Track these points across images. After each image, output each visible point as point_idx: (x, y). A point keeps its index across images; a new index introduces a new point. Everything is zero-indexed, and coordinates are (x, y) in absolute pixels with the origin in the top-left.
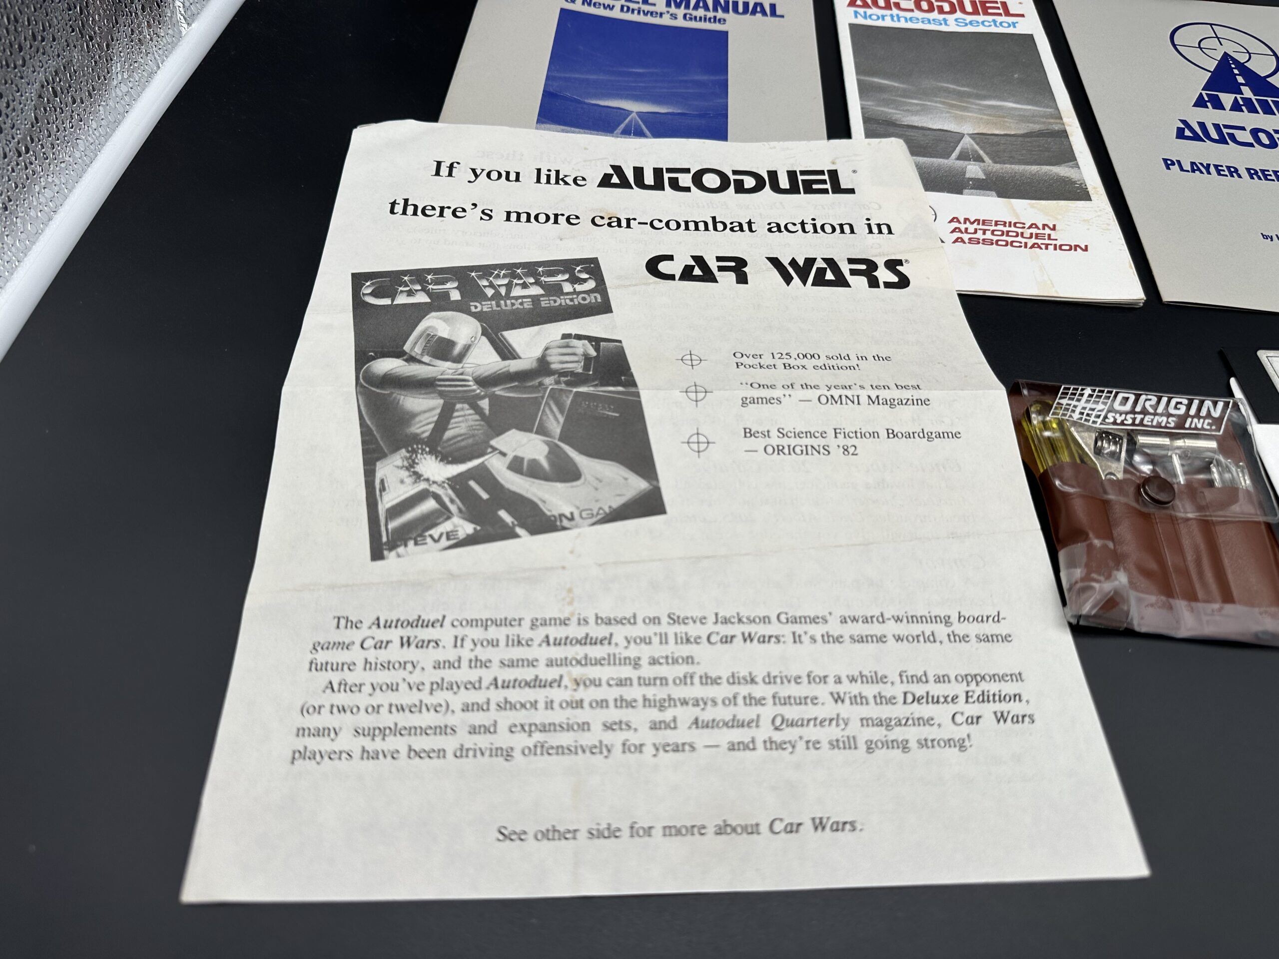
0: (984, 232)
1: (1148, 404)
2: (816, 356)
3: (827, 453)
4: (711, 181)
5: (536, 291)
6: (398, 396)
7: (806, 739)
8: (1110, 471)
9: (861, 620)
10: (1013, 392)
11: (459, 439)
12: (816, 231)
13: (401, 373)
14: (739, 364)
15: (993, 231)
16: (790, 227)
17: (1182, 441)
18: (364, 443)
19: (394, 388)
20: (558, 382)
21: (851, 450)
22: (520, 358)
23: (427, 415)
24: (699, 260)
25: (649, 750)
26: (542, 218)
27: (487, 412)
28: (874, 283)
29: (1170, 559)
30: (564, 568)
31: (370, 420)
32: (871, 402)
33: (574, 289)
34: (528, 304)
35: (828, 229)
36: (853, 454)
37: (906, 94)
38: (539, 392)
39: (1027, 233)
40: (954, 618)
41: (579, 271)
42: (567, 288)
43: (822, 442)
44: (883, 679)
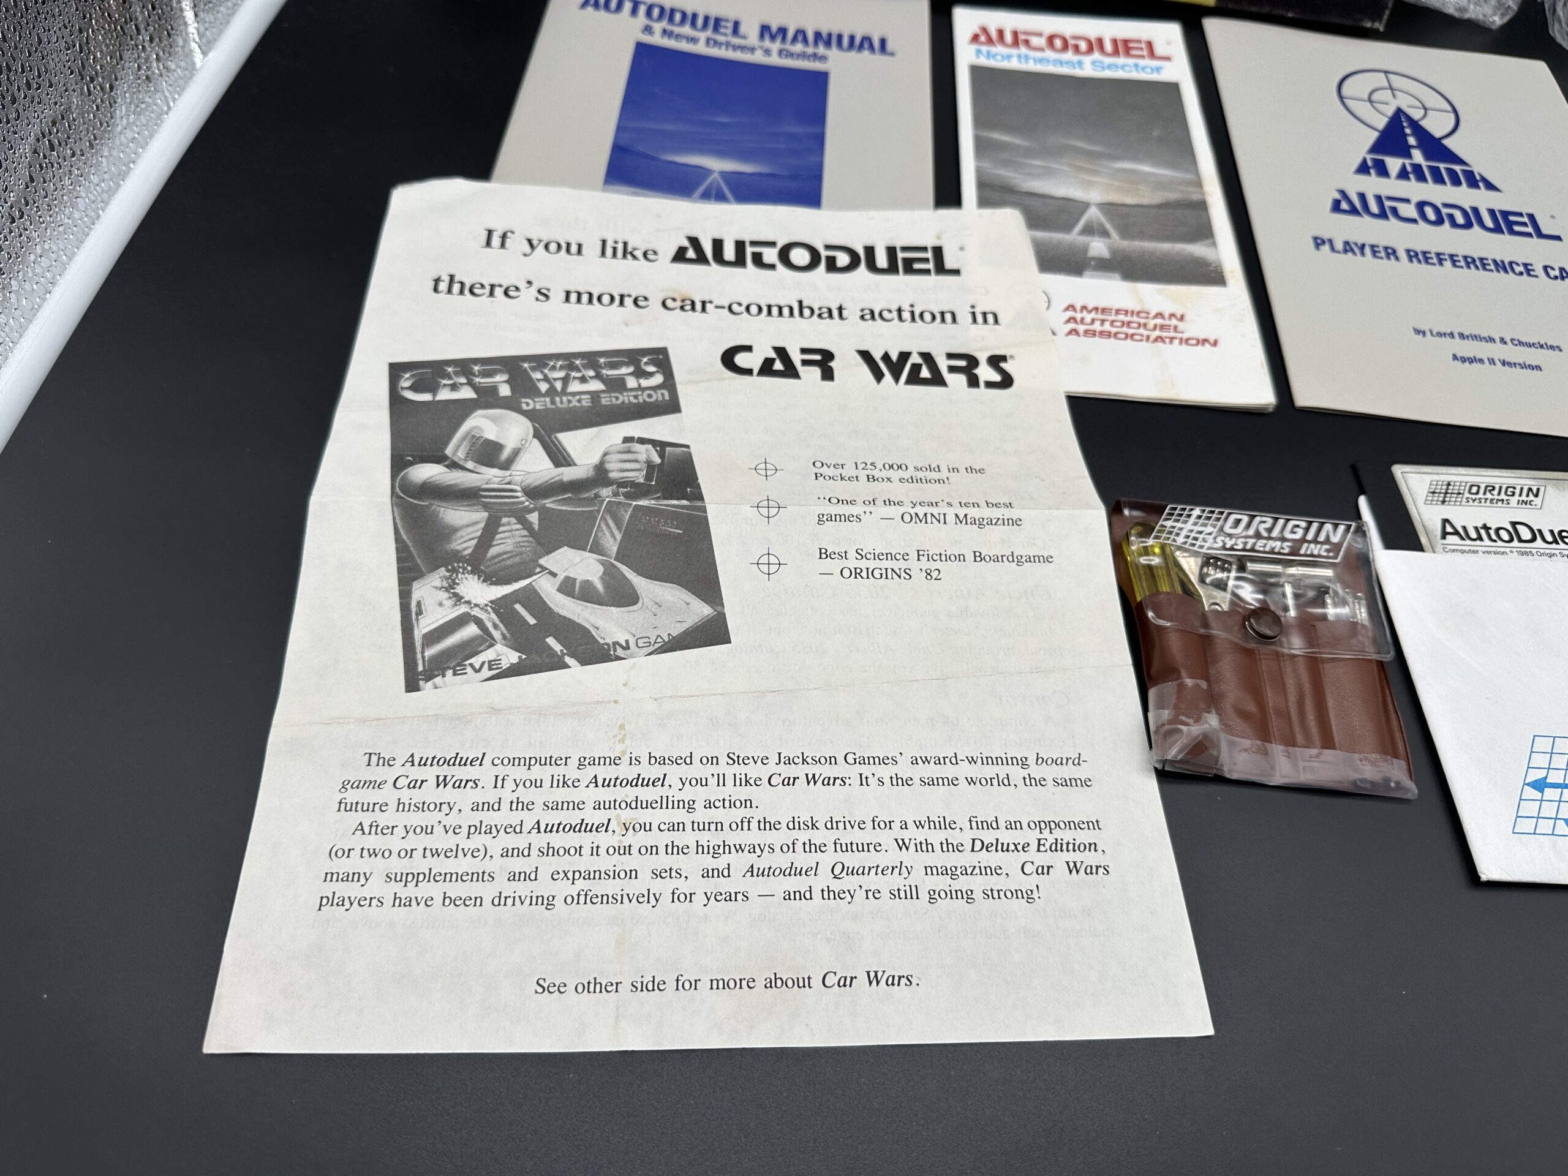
0: (1103, 321)
1: (1263, 526)
2: (904, 467)
3: (908, 577)
4: (800, 257)
5: (596, 386)
6: (438, 508)
7: (864, 888)
8: (1213, 601)
9: (933, 760)
10: (1114, 510)
11: (505, 556)
12: (913, 319)
13: (440, 482)
14: (819, 475)
15: (1112, 322)
16: (886, 314)
17: (1295, 568)
18: (399, 560)
19: (434, 498)
20: (616, 494)
21: (935, 574)
22: (575, 465)
23: (470, 529)
24: (781, 352)
25: (699, 899)
26: (606, 299)
27: (536, 527)
28: (973, 382)
29: (1272, 699)
30: (616, 702)
31: (407, 534)
32: (958, 521)
33: (639, 385)
34: (586, 402)
35: (928, 317)
36: (936, 579)
37: (1029, 153)
38: (594, 505)
39: (1151, 323)
40: (1032, 761)
41: (646, 363)
42: (631, 383)
43: (903, 565)
44: (951, 825)
